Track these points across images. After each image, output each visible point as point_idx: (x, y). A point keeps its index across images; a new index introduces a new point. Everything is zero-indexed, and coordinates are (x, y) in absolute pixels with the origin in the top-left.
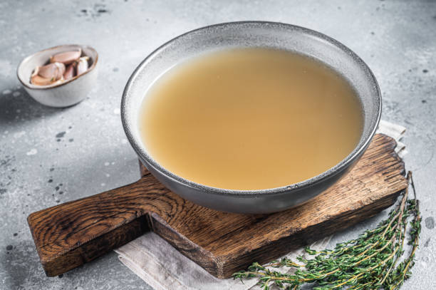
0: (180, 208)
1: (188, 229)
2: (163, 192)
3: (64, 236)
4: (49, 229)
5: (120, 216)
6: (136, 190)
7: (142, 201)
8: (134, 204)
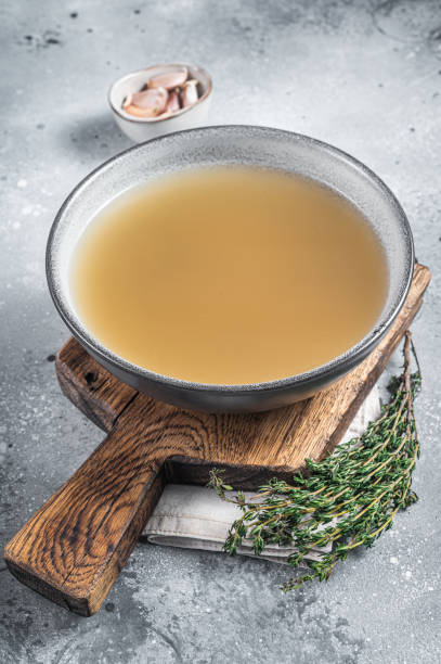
0: (202, 432)
1: (235, 452)
2: (162, 423)
3: (82, 550)
4: (52, 554)
5: (134, 482)
6: (125, 439)
7: (145, 449)
8: (138, 458)
